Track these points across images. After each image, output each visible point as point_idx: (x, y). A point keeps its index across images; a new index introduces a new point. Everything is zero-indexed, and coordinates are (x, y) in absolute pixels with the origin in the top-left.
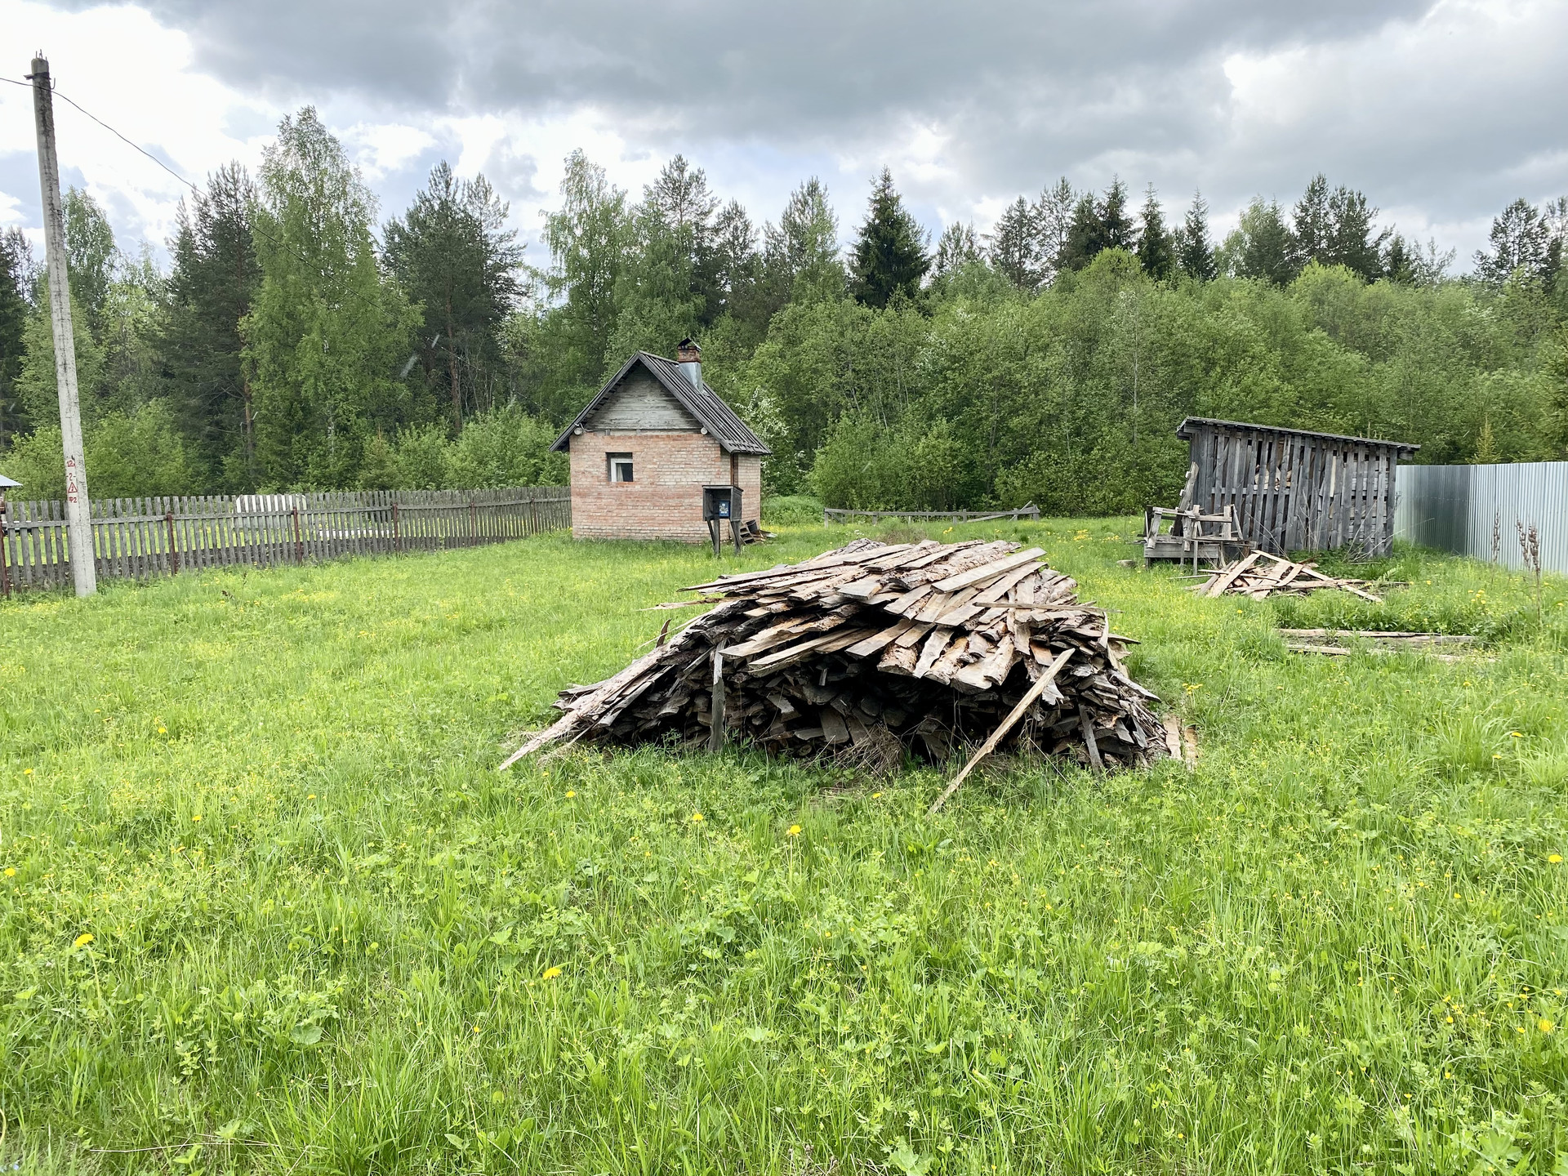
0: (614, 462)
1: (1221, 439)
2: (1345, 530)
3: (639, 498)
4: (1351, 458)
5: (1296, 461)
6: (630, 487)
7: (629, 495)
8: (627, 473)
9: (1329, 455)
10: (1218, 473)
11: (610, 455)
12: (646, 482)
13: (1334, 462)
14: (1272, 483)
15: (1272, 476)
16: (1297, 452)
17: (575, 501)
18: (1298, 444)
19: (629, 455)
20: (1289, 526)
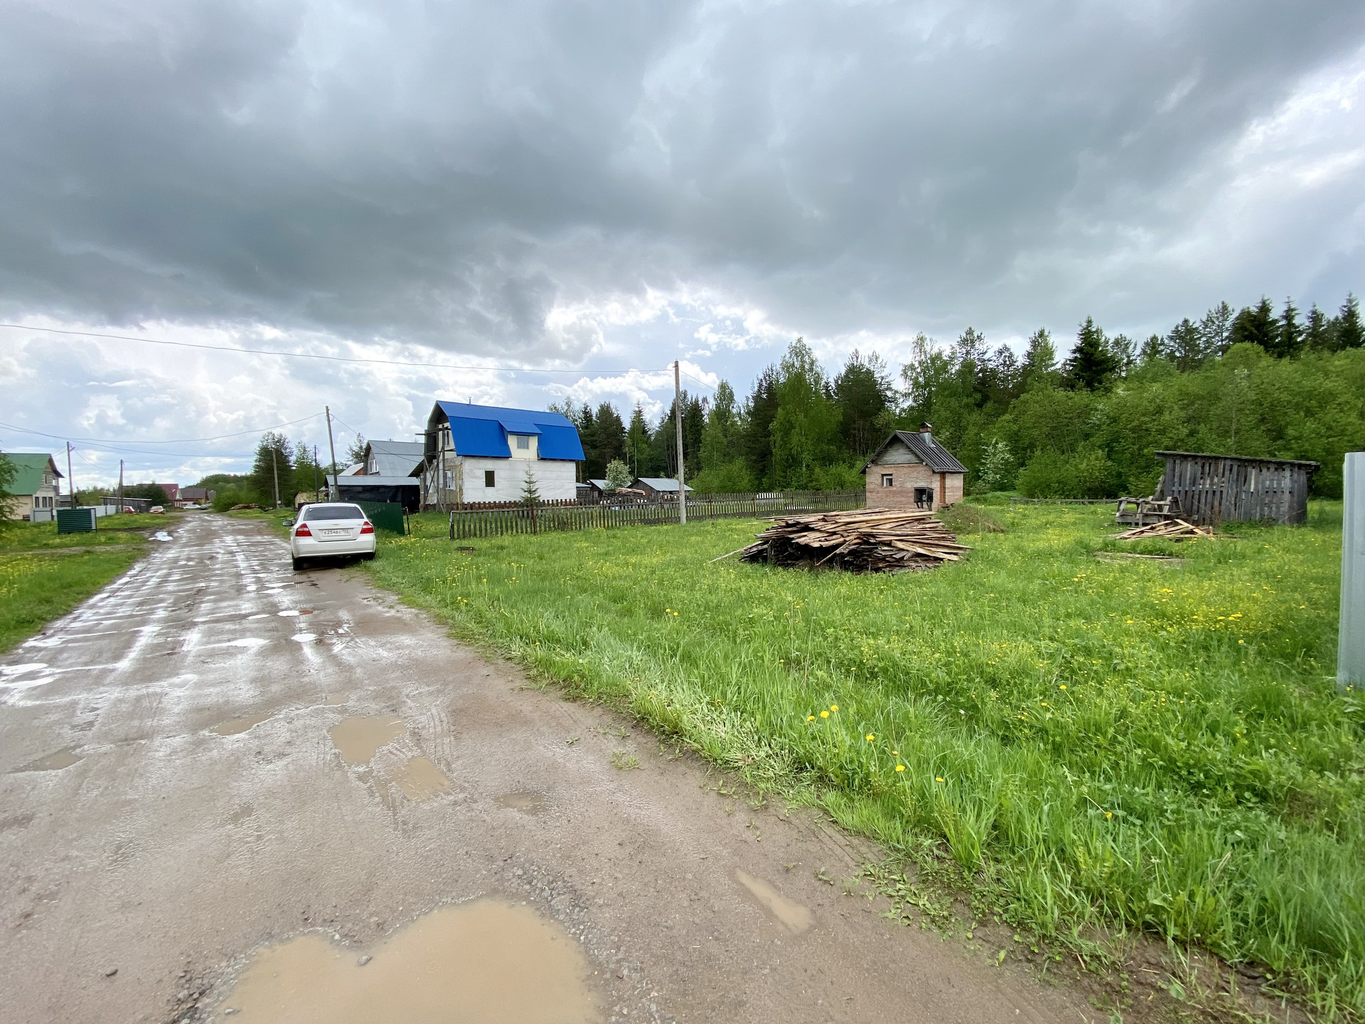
0: (885, 478)
1: (1178, 462)
2: (1262, 510)
3: (895, 492)
4: (1264, 470)
5: (1227, 473)
6: (891, 489)
7: (890, 492)
8: (890, 481)
9: (1249, 469)
10: (1176, 480)
11: (883, 475)
12: (898, 486)
13: (1253, 473)
14: (1212, 484)
15: (1212, 480)
16: (1228, 468)
17: (868, 494)
18: (1228, 463)
19: (891, 475)
20: (1223, 507)
